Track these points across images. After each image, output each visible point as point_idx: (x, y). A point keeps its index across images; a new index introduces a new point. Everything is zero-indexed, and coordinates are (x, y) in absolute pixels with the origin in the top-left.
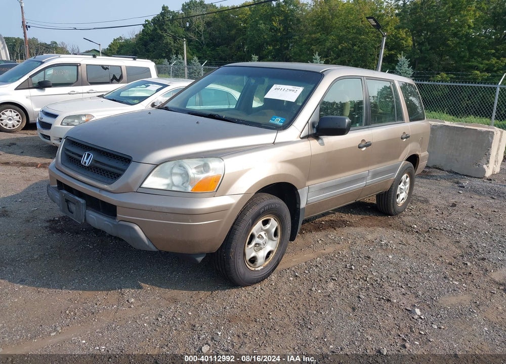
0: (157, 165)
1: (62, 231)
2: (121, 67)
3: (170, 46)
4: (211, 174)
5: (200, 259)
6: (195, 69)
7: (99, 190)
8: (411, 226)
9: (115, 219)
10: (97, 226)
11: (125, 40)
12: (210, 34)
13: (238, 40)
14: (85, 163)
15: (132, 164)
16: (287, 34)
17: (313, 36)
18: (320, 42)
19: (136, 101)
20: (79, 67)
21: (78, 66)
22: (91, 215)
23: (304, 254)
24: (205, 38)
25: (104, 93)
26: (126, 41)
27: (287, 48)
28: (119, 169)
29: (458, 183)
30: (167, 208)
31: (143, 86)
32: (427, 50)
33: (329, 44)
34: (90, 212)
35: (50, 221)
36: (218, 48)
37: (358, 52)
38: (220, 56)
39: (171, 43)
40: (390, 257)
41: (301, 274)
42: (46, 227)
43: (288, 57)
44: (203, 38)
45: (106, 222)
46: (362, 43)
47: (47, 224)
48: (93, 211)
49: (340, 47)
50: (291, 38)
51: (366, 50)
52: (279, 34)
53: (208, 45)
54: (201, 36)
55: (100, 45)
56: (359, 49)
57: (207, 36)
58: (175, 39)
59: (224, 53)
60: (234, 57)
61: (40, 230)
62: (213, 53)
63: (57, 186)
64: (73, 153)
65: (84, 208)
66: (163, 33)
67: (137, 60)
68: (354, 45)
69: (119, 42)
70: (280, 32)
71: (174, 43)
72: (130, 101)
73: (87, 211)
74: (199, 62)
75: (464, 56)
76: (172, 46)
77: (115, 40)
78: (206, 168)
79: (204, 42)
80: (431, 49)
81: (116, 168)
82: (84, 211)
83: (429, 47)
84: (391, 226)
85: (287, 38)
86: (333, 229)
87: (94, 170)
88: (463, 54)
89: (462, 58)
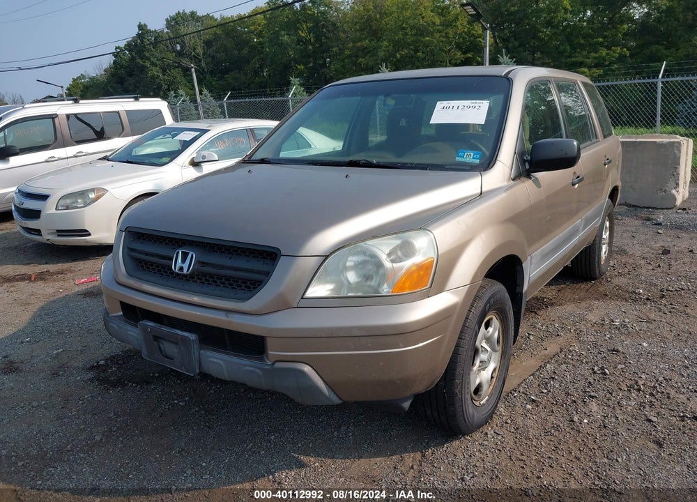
0: (327, 257)
1: (120, 383)
2: (118, 112)
3: (158, 80)
4: (417, 259)
5: (407, 405)
6: (207, 106)
7: (224, 313)
8: (634, 292)
9: (262, 360)
10: (226, 375)
11: (90, 78)
12: (213, 57)
13: (253, 61)
14: (181, 269)
15: (282, 261)
16: (321, 45)
17: (359, 44)
18: (369, 52)
19: (164, 160)
20: (56, 120)
21: (53, 118)
22: (212, 359)
23: (521, 362)
24: (207, 64)
25: (108, 154)
26: (92, 79)
27: (324, 65)
28: (259, 272)
29: (648, 219)
30: (360, 328)
31: (168, 136)
32: (516, 48)
33: (383, 53)
34: (209, 353)
35: (92, 368)
36: (226, 76)
37: (423, 59)
38: (232, 86)
39: (158, 76)
40: (645, 344)
41: (536, 395)
42: (92, 380)
43: (328, 76)
44: (203, 65)
45: (247, 368)
46: (427, 46)
47: (90, 375)
48: (214, 351)
49: (398, 56)
50: (327, 51)
51: (433, 55)
52: (310, 47)
53: (211, 73)
54: (200, 61)
55: (62, 87)
56: (423, 56)
57: (209, 60)
58: (164, 71)
59: (237, 82)
60: (251, 86)
61: (83, 387)
62: (221, 83)
63: (121, 313)
64: (147, 254)
65: (195, 347)
66: (144, 62)
67: (141, 99)
68: (416, 51)
69: (81, 83)
70: (311, 44)
71: (164, 75)
72: (155, 161)
73: (202, 352)
74: (212, 96)
75: (565, 51)
76: (161, 80)
77: (74, 80)
78: (406, 250)
79: (206, 70)
80: (520, 46)
81: (247, 270)
82: (197, 354)
83: (517, 43)
84: (606, 295)
85: (323, 52)
86: (533, 314)
87: (201, 279)
88: (562, 48)
89: (561, 53)
